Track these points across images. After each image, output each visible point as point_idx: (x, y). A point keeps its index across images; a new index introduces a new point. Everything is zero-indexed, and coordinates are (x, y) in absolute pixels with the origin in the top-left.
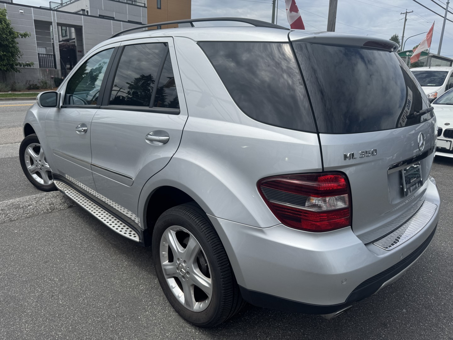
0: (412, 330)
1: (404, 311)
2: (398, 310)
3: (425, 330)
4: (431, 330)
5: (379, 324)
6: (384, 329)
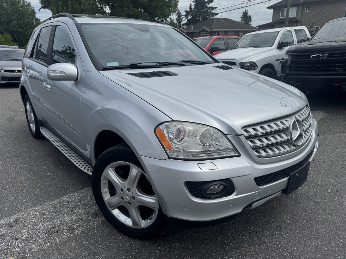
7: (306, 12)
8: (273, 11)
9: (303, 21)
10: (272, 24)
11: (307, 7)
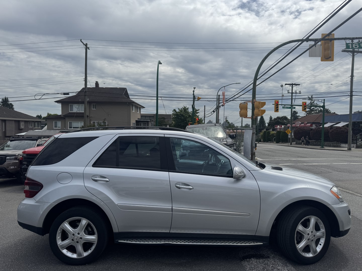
7: (93, 109)
8: (61, 105)
9: (91, 117)
10: (62, 116)
11: (93, 105)
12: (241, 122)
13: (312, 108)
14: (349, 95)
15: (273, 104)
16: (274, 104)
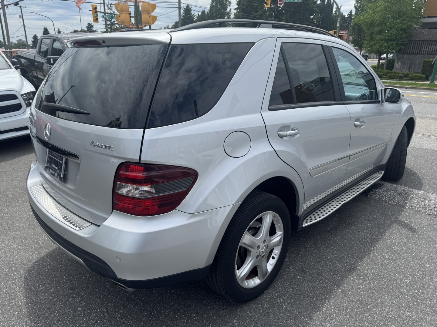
0: (57, 305)
1: (79, 309)
2: (83, 305)
3: (51, 314)
4: (48, 319)
5: (75, 286)
6: (68, 288)
12: (25, 36)
13: (113, 20)
14: (177, 7)
15: (89, 10)
16: (91, 10)
